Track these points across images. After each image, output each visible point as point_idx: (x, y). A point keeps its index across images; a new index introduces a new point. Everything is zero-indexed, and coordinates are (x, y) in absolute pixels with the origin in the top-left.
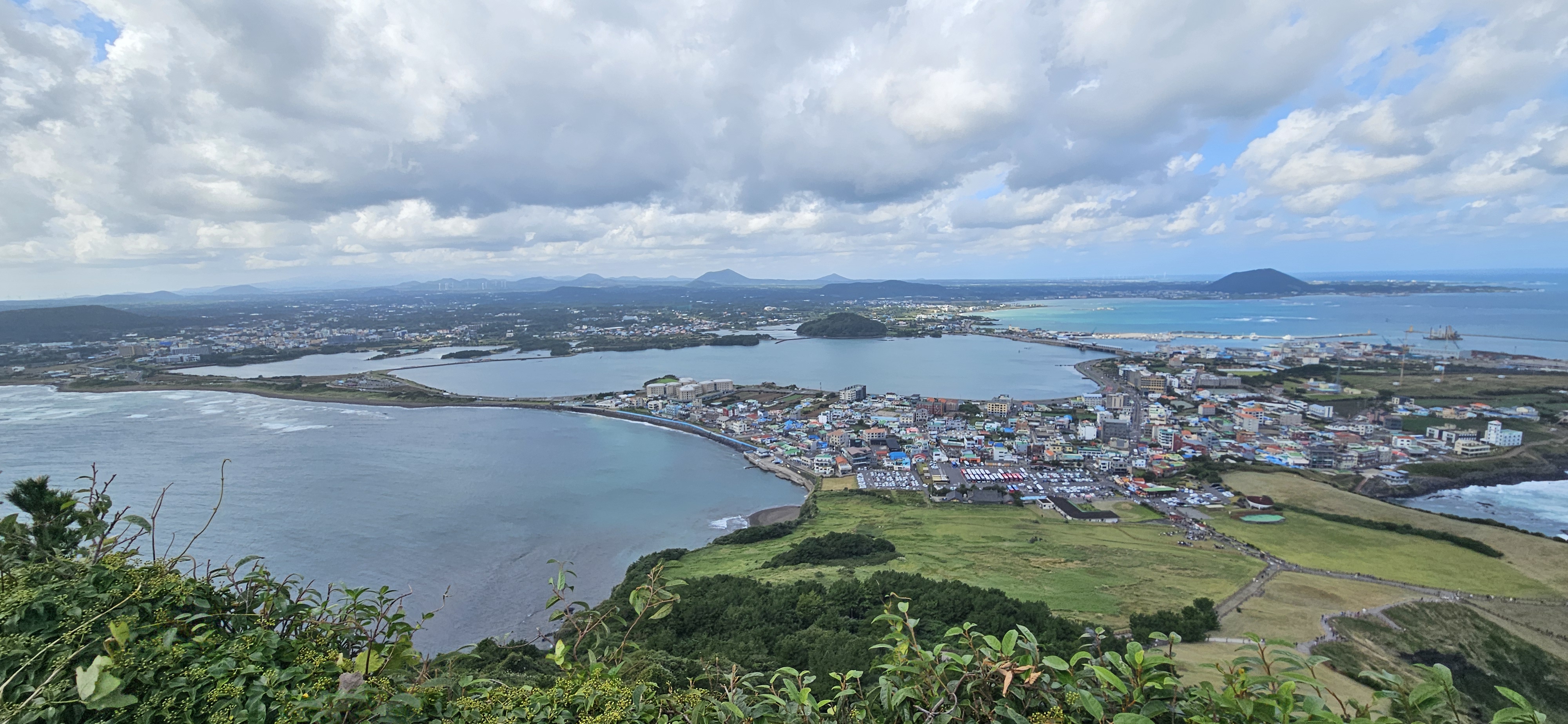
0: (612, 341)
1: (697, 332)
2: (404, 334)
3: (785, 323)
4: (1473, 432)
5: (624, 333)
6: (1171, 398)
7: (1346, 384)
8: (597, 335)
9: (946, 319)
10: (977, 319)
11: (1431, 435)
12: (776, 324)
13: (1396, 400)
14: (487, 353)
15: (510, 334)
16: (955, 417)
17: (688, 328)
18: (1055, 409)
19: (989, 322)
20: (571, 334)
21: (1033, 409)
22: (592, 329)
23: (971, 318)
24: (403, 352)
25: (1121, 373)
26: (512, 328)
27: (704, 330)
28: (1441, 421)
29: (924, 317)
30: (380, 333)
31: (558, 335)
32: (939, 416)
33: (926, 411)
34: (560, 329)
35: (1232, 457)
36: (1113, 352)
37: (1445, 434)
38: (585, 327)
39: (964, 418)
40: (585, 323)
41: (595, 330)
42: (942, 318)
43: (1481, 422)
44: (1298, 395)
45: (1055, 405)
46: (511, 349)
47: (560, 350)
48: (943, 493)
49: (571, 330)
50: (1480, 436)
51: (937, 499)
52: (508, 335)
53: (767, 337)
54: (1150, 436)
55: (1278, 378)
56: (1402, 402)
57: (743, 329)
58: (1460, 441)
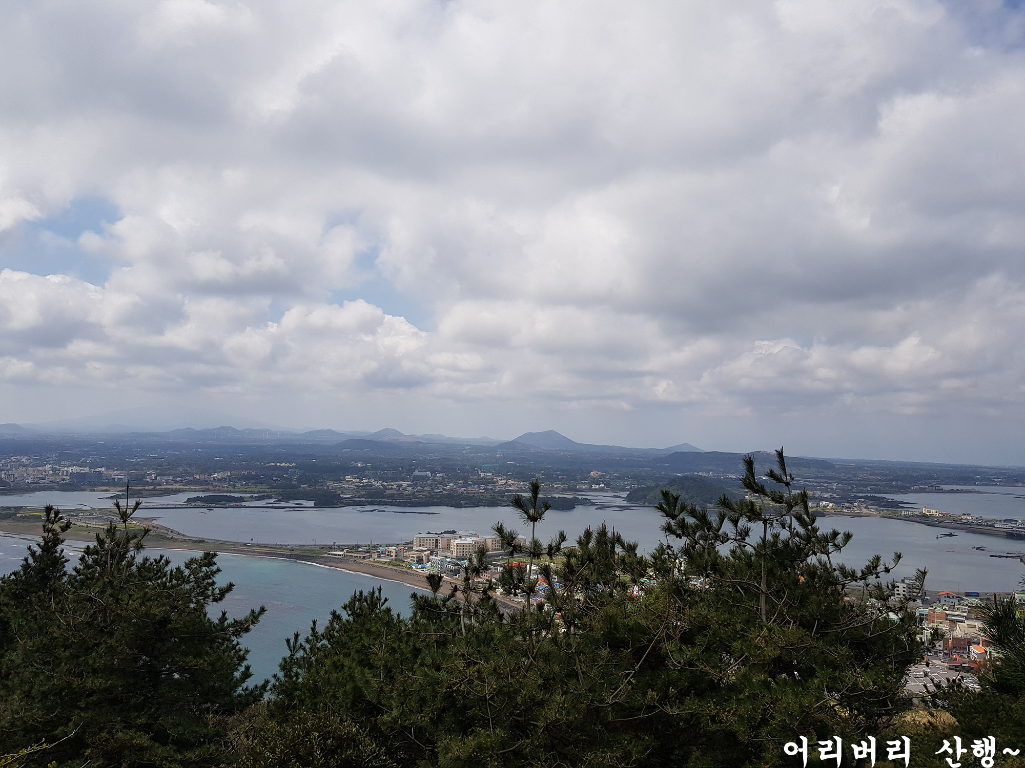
0: (392, 496)
1: (502, 493)
5: (410, 489)
8: (377, 488)
12: (601, 490)
19: (895, 504)
20: (347, 486)
22: (374, 482)
27: (508, 491)
31: (330, 487)
34: (336, 480)
38: (365, 480)
40: (366, 476)
41: (376, 483)
46: (270, 497)
47: (327, 500)
49: (348, 482)
57: (561, 492)
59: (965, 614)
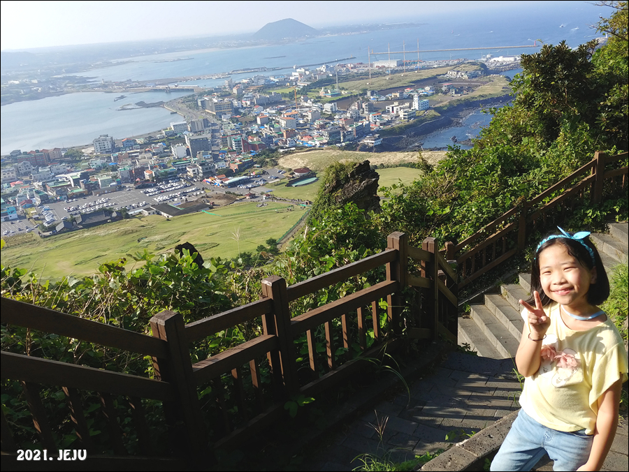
4: (407, 104)
6: (238, 116)
7: (343, 89)
9: (39, 82)
10: (72, 79)
11: (389, 111)
13: (369, 93)
16: (61, 162)
18: (150, 141)
19: (84, 80)
21: (133, 143)
23: (65, 78)
25: (200, 104)
28: (390, 101)
29: (17, 82)
32: (44, 166)
33: (29, 163)
35: (282, 148)
36: (192, 90)
37: (395, 108)
39: (69, 162)
42: (35, 81)
43: (410, 98)
44: (318, 100)
45: (151, 137)
48: (52, 228)
50: (410, 106)
51: (48, 234)
54: (227, 146)
55: (305, 91)
56: (372, 95)
58: (402, 110)
59: (139, 150)
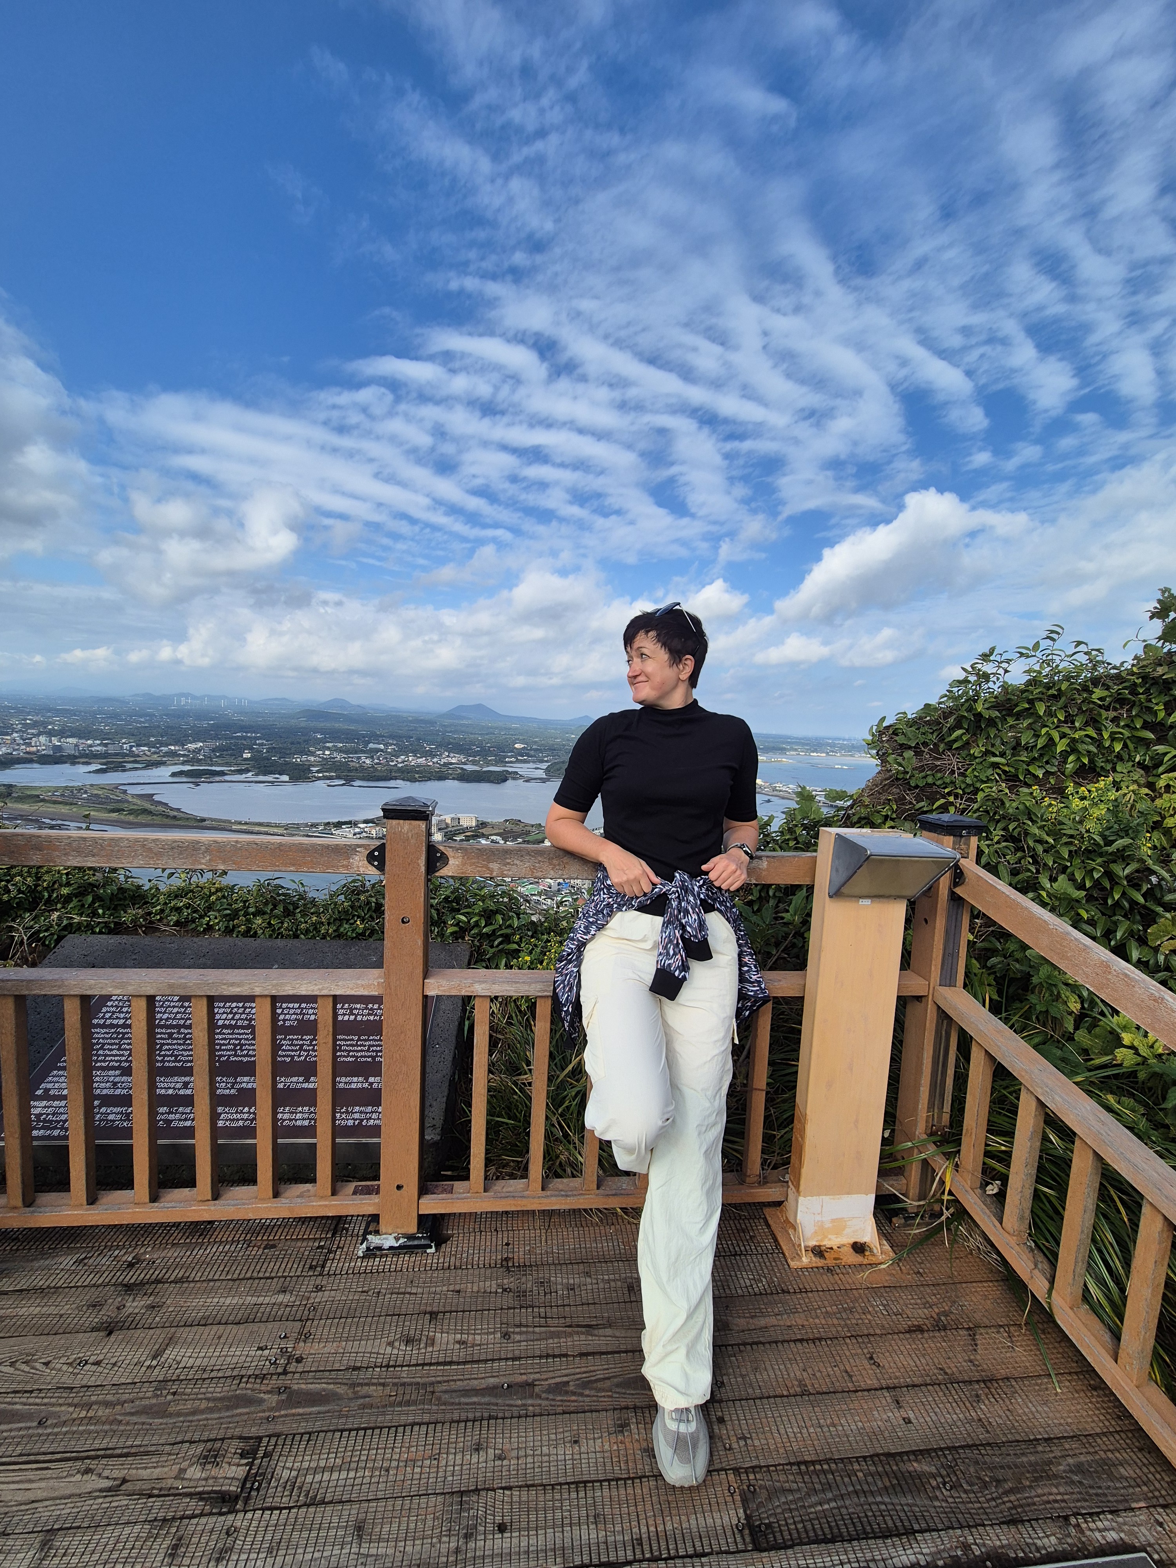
0: (355, 770)
1: (445, 764)
2: (131, 747)
3: (534, 762)
5: (368, 761)
12: (525, 762)
14: (222, 773)
15: (247, 755)
17: (435, 760)
20: (312, 759)
22: (336, 755)
24: (129, 766)
26: (251, 749)
27: (452, 764)
30: (106, 745)
31: (297, 759)
34: (302, 753)
38: (327, 752)
40: (328, 748)
41: (338, 756)
46: (247, 771)
47: (300, 774)
49: (312, 754)
52: (245, 756)
53: (515, 776)
57: (492, 765)
